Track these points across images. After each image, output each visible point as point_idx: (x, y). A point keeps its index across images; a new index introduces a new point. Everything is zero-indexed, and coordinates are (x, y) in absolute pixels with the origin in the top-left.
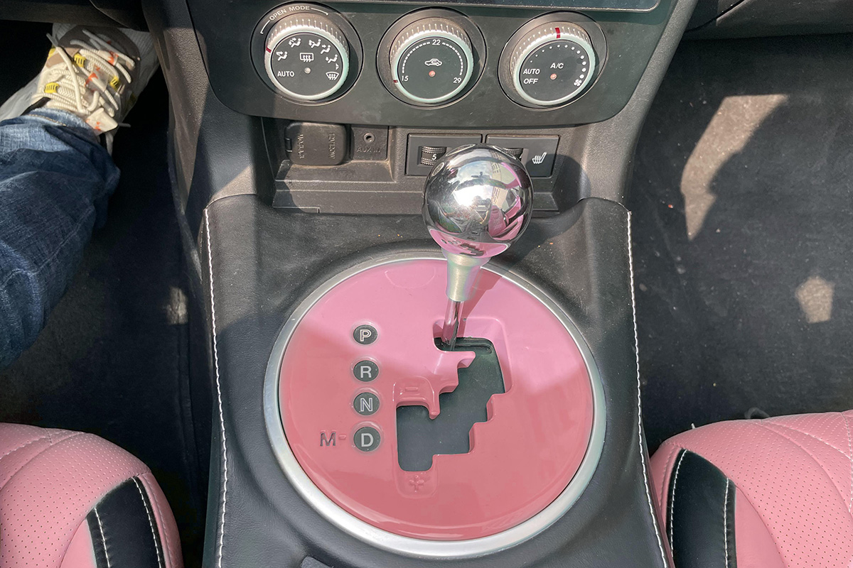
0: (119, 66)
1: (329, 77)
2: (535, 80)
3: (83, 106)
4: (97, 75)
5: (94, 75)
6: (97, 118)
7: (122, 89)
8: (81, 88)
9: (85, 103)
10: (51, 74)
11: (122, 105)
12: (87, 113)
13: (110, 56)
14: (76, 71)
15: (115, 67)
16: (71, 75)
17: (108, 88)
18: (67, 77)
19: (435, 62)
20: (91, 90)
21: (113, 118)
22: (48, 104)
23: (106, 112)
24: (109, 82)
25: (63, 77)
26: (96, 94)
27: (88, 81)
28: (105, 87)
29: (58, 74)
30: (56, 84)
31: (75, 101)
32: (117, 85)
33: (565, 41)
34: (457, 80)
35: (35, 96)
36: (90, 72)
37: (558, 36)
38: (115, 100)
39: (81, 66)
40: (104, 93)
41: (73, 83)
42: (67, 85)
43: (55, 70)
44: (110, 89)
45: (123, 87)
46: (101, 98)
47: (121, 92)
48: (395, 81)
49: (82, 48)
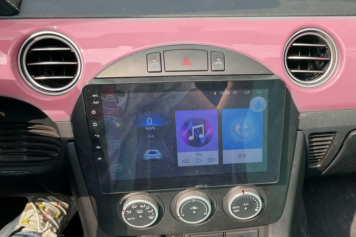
0: (61, 208)
1: (150, 218)
2: (238, 211)
3: (41, 228)
4: (49, 213)
5: (48, 213)
6: (47, 234)
7: (62, 218)
8: (41, 220)
9: (42, 227)
10: (26, 215)
11: (61, 226)
12: (43, 232)
13: (57, 203)
14: (39, 212)
15: (59, 208)
16: (36, 214)
17: (55, 219)
18: (34, 216)
19: (194, 208)
20: (45, 220)
21: (56, 233)
22: (23, 230)
23: (52, 230)
24: (55, 216)
25: (32, 216)
26: (48, 222)
27: (44, 217)
28: (53, 219)
29: (30, 215)
30: (28, 220)
31: (37, 227)
32: (59, 216)
33: (247, 196)
34: (205, 213)
35: (17, 226)
36: (46, 212)
37: (244, 194)
38: (57, 223)
39: (42, 210)
40: (52, 221)
41: (37, 218)
42: (34, 220)
43: (28, 213)
44: (56, 219)
45: (63, 217)
46: (50, 224)
47: (61, 220)
48: (179, 217)
49: (43, 201)
